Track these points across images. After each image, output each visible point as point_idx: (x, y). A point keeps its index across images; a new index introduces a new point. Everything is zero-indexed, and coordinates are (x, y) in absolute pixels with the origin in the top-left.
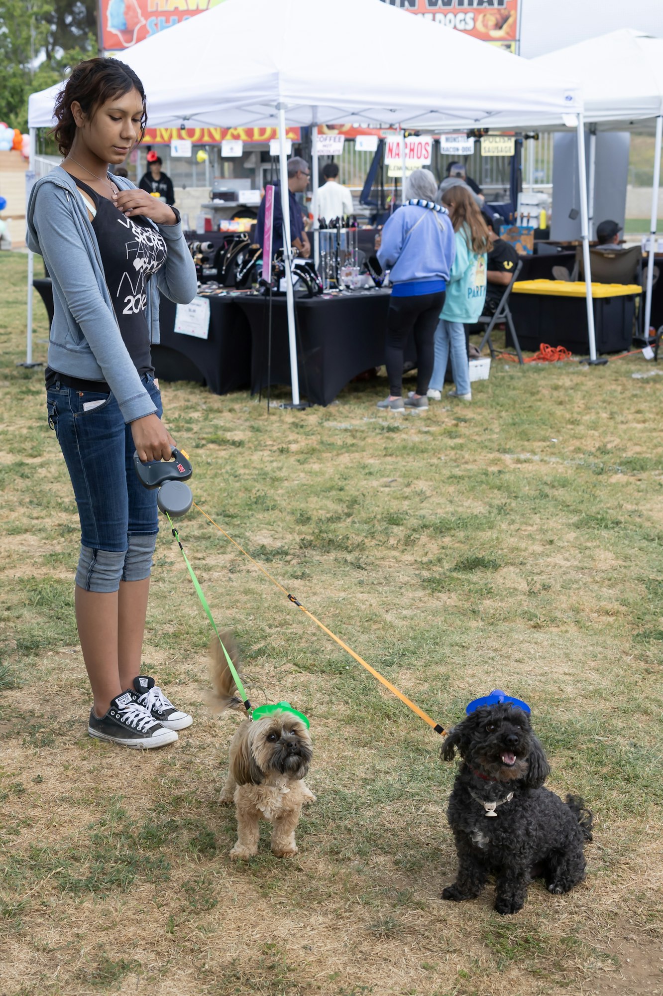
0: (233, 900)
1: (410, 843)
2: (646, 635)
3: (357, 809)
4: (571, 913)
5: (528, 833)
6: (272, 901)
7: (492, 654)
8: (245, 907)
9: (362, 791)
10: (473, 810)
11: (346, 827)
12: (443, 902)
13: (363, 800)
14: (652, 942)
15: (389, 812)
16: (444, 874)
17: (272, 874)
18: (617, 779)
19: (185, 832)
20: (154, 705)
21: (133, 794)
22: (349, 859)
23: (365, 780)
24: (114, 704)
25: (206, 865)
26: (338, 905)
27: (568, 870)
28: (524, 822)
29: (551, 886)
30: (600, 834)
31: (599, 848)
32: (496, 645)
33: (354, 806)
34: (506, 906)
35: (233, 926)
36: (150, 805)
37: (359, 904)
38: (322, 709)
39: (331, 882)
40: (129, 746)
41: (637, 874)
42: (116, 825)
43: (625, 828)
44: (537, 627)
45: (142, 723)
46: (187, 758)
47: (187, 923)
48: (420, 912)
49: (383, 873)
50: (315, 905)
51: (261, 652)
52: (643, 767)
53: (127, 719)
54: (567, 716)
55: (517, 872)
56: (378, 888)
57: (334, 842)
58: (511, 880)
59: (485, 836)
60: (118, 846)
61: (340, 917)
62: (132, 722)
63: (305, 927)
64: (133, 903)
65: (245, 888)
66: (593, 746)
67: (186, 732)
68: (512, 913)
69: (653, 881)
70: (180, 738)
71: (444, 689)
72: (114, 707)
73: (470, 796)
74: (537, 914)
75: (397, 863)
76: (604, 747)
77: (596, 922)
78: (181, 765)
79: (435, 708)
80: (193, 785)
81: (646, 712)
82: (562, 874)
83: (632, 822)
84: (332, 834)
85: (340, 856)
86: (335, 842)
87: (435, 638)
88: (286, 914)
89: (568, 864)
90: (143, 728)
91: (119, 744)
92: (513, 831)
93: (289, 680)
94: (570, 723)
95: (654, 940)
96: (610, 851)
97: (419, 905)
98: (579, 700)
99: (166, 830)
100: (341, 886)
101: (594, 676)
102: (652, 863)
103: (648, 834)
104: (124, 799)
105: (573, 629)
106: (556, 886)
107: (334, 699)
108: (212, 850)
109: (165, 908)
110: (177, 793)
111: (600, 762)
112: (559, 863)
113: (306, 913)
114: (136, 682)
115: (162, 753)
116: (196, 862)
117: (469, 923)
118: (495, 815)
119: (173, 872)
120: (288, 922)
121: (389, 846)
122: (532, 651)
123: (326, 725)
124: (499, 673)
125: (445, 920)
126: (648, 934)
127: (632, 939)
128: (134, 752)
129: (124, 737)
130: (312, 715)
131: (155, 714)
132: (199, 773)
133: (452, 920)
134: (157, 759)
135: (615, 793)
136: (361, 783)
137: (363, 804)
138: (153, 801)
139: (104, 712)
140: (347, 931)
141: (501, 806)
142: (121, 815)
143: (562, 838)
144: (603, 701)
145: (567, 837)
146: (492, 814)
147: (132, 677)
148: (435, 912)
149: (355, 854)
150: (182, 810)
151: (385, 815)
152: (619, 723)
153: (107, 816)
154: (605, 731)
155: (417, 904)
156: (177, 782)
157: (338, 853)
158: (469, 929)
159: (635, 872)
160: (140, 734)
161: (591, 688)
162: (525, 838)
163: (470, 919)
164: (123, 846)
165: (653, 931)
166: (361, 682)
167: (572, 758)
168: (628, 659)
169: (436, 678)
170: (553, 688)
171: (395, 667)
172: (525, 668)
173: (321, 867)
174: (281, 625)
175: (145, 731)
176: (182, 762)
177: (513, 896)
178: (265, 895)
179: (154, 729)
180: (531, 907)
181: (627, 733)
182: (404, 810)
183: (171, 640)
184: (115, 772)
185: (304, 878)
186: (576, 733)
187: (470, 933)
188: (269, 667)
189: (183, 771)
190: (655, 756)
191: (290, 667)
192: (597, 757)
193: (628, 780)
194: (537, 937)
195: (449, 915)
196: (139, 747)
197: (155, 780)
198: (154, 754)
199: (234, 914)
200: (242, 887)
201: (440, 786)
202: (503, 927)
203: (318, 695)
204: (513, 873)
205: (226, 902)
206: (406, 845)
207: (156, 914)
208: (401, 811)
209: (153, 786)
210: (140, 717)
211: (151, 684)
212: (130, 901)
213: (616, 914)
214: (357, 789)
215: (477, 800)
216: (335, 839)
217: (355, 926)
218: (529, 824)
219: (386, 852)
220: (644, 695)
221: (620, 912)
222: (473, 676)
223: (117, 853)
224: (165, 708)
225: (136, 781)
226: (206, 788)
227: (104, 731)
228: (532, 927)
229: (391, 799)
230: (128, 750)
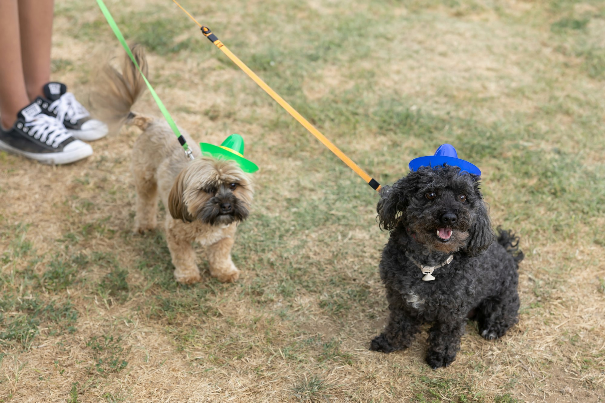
0: (145, 358)
1: (336, 280)
2: (563, 24)
3: (281, 237)
4: (506, 365)
5: (467, 292)
6: (188, 358)
7: (416, 47)
8: (157, 366)
9: (285, 214)
10: (409, 273)
11: (269, 260)
12: (370, 353)
13: (287, 227)
14: (588, 396)
15: (314, 240)
16: (372, 317)
17: (189, 321)
18: (543, 193)
19: (95, 268)
20: (66, 114)
21: (41, 221)
22: (272, 301)
23: (288, 200)
24: (20, 117)
25: (118, 311)
26: (260, 361)
27: (503, 314)
28: (465, 282)
29: (485, 332)
30: (530, 263)
31: (530, 279)
32: (420, 37)
33: (278, 234)
34: (438, 359)
35: (144, 392)
36: (58, 235)
37: (282, 358)
38: (245, 113)
39: (252, 330)
40: (40, 162)
41: (569, 310)
42: (19, 261)
43: (554, 253)
44: (459, 15)
45: (52, 137)
46: (101, 174)
47: (93, 390)
48: (348, 367)
49: (308, 318)
50: (235, 361)
51: (184, 46)
52: (568, 179)
53: (36, 133)
54: (491, 119)
55: (452, 327)
56: (302, 336)
57: (256, 279)
58: (445, 334)
59: (421, 298)
60: (21, 288)
61: (261, 377)
62: (41, 136)
63: (223, 392)
64: (33, 365)
65: (159, 341)
66: (519, 154)
67: (101, 143)
68: (444, 366)
69: (586, 317)
70: (94, 150)
71: (369, 87)
72: (21, 120)
73: (406, 259)
74: (470, 367)
75: (322, 305)
76: (529, 154)
77: (532, 372)
78: (95, 184)
79: (361, 111)
80: (106, 209)
81: (567, 113)
82: (496, 319)
83: (561, 246)
84: (254, 269)
85: (263, 299)
86: (258, 279)
87: (360, 29)
88: (203, 375)
89: (503, 309)
90: (54, 142)
91: (29, 159)
92: (453, 293)
93: (211, 79)
94: (495, 127)
95: (590, 392)
96: (541, 283)
97: (347, 359)
98: (503, 100)
99: (74, 266)
100: (263, 336)
101: (515, 71)
102: (584, 296)
103: (578, 261)
104: (31, 228)
105: (492, 16)
106: (490, 332)
107: (258, 100)
108: (124, 293)
109: (70, 369)
110: (88, 219)
111: (527, 174)
112: (494, 309)
113: (224, 372)
114: (46, 89)
115: (75, 170)
116: (106, 308)
117: (399, 380)
118: (433, 278)
119: (80, 321)
120: (204, 384)
121: (314, 283)
122: (455, 43)
123: (249, 132)
124: (423, 69)
125: (374, 378)
126: (584, 386)
127: (567, 392)
128: (44, 168)
129: (34, 151)
130: (235, 120)
131: (68, 125)
132: (114, 193)
133: (382, 378)
134: (69, 176)
135: (542, 210)
136: (285, 204)
137: (287, 231)
138: (63, 231)
139: (11, 124)
140: (268, 395)
141: (440, 269)
142: (25, 249)
143: (498, 286)
144: (525, 101)
145: (503, 283)
146: (430, 278)
147: (42, 83)
148: (363, 368)
149: (278, 295)
150: (94, 242)
151: (310, 244)
152: (542, 126)
153: (10, 251)
154: (529, 136)
155: (344, 356)
156: (89, 206)
157: (260, 294)
158: (399, 388)
159: (567, 307)
160: (50, 149)
161: (514, 85)
162: (465, 298)
163: (400, 376)
164: (26, 287)
165: (589, 383)
166: (286, 80)
167: (499, 169)
168: (547, 51)
169: (361, 75)
170: (476, 85)
171: (320, 62)
172: (449, 62)
173: (241, 311)
174: (205, 13)
175: (55, 145)
176: (96, 179)
177: (447, 348)
178: (181, 350)
179: (65, 143)
180: (464, 357)
181: (552, 137)
182: (330, 237)
183: (91, 31)
184: (23, 193)
185: (223, 325)
186: (501, 138)
187: (400, 393)
188: (192, 64)
189: (97, 191)
190: (580, 165)
191: (214, 62)
192: (524, 168)
193: (554, 194)
194: (470, 396)
195: (377, 371)
196: (49, 162)
197: (65, 203)
198: (66, 170)
199: (144, 376)
200: (156, 339)
201: (366, 206)
202: (435, 385)
203: (242, 96)
204: (448, 327)
205: (138, 361)
206: (332, 282)
207: (59, 379)
208: (327, 240)
209: (63, 212)
210: (50, 130)
211: (63, 90)
212: (30, 361)
213: (551, 362)
214: (281, 212)
215: (415, 262)
216: (257, 275)
217: (277, 389)
218: (469, 283)
219: (311, 291)
220: (565, 93)
221: (554, 359)
222: (398, 72)
223: (19, 299)
224: (78, 117)
225: (45, 204)
226: (120, 213)
227: (12, 144)
228: (465, 383)
229: (316, 223)
230: (39, 166)
